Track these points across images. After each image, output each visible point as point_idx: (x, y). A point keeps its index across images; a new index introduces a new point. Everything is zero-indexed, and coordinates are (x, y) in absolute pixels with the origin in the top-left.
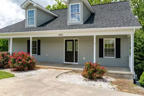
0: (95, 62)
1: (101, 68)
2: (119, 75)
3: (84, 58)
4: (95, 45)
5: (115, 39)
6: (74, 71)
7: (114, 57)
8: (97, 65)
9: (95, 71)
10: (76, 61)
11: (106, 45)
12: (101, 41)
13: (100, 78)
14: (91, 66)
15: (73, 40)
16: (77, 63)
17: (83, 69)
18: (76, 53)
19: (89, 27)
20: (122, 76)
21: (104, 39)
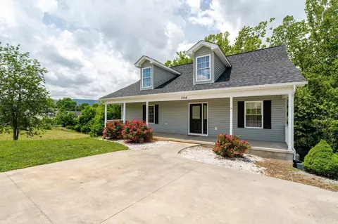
0: (231, 134)
1: (241, 142)
2: (270, 154)
3: (216, 128)
4: (231, 111)
5: (262, 102)
6: (202, 145)
7: (261, 126)
8: (235, 137)
9: (232, 146)
10: (205, 132)
11: (248, 110)
12: (240, 105)
13: (239, 156)
14: (225, 139)
15: (200, 105)
16: (207, 135)
17: (214, 143)
18: (205, 121)
19: (223, 87)
20: (273, 155)
21: (245, 102)
